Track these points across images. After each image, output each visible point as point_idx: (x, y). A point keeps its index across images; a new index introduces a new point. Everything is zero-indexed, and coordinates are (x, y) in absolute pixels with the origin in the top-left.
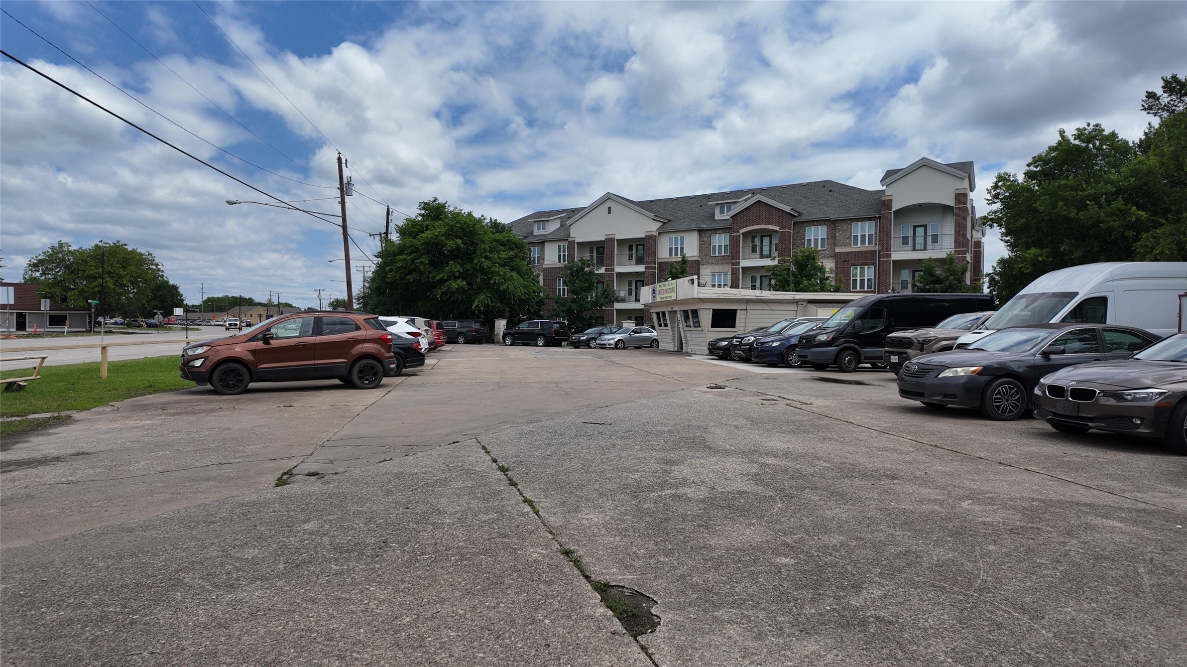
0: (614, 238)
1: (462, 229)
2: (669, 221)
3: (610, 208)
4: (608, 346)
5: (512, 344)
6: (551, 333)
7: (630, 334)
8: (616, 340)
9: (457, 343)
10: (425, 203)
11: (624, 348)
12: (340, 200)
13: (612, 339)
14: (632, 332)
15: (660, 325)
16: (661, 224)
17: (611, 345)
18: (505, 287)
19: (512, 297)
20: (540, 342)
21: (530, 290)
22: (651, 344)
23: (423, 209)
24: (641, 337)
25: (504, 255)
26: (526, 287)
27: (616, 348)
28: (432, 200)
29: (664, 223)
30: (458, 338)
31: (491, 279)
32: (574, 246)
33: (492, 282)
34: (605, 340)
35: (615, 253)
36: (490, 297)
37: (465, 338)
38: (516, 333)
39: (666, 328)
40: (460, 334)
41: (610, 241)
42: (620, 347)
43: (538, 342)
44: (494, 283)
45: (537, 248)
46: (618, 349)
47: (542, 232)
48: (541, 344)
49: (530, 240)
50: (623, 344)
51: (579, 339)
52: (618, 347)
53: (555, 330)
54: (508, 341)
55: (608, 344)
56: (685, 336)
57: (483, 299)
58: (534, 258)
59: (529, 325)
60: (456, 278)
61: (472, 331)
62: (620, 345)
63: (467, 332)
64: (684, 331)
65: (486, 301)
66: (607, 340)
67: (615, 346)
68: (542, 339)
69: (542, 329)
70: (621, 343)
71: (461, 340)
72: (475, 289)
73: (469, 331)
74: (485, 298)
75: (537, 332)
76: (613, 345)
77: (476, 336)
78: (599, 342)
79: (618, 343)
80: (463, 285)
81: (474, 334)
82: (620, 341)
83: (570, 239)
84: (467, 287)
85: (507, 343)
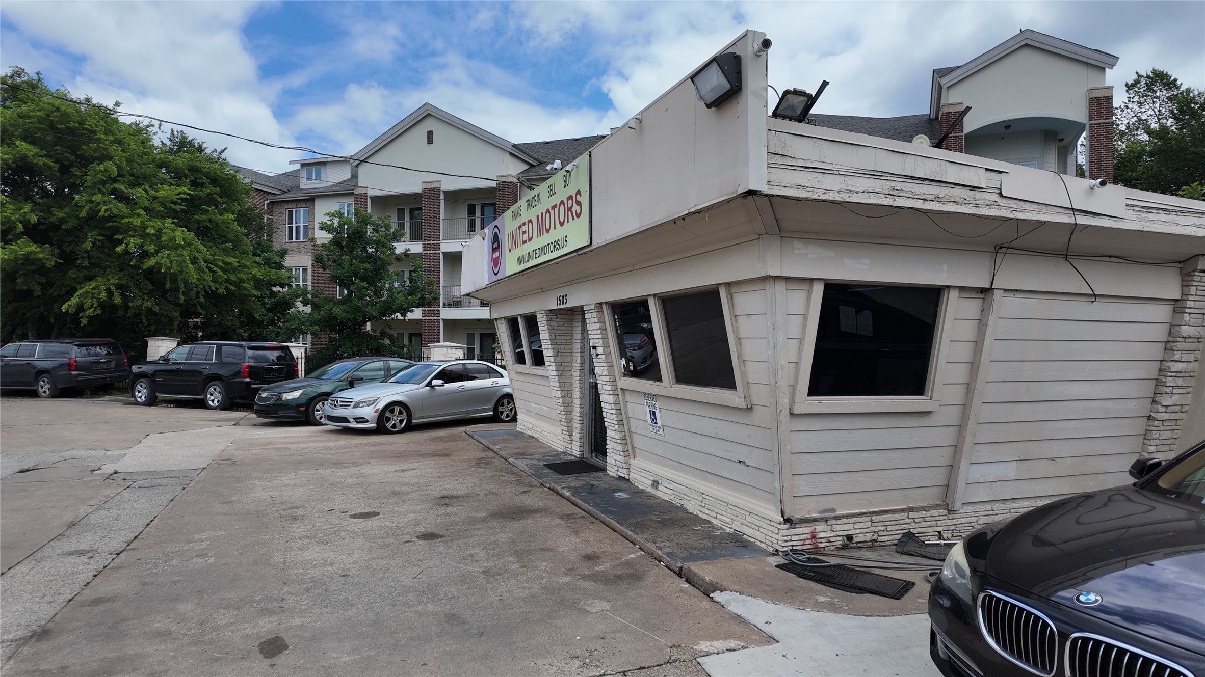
0: (439, 189)
1: (52, 126)
2: (541, 163)
3: (430, 134)
4: (354, 425)
5: (151, 402)
6: (237, 374)
7: (429, 384)
8: (381, 405)
9: (34, 394)
11: (410, 428)
13: (369, 403)
14: (436, 377)
15: (520, 359)
16: (526, 167)
17: (362, 419)
18: (151, 262)
19: (182, 285)
20: (214, 396)
21: (245, 277)
22: (495, 409)
24: (465, 391)
25: (166, 192)
26: (228, 268)
27: (381, 428)
29: (532, 166)
30: (37, 382)
31: (120, 242)
32: (366, 203)
33: (119, 249)
34: (346, 404)
35: (442, 216)
36: (119, 287)
37: (53, 383)
38: (157, 374)
39: (538, 370)
40: (41, 372)
41: (431, 194)
42: (394, 426)
43: (209, 396)
44: (126, 252)
45: (302, 209)
46: (387, 432)
47: (314, 184)
48: (216, 402)
49: (290, 196)
50: (404, 416)
51: (280, 398)
52: (389, 425)
53: (249, 367)
54: (141, 393)
55: (354, 419)
56: (619, 411)
57: (94, 289)
58: (298, 228)
59: (190, 355)
60: (18, 237)
61: (69, 366)
62: (395, 418)
63: (54, 369)
64: (616, 393)
65: (103, 295)
66: (352, 404)
67: (377, 423)
68: (218, 389)
69: (221, 363)
70: (400, 413)
71: (44, 387)
72: (85, 267)
73: (61, 366)
74: (103, 287)
75: (206, 372)
76: (368, 421)
77: (82, 378)
78: (323, 409)
79: (388, 414)
80: (29, 253)
81: (73, 373)
82: (396, 407)
83: (357, 191)
84: (47, 259)
85: (139, 400)
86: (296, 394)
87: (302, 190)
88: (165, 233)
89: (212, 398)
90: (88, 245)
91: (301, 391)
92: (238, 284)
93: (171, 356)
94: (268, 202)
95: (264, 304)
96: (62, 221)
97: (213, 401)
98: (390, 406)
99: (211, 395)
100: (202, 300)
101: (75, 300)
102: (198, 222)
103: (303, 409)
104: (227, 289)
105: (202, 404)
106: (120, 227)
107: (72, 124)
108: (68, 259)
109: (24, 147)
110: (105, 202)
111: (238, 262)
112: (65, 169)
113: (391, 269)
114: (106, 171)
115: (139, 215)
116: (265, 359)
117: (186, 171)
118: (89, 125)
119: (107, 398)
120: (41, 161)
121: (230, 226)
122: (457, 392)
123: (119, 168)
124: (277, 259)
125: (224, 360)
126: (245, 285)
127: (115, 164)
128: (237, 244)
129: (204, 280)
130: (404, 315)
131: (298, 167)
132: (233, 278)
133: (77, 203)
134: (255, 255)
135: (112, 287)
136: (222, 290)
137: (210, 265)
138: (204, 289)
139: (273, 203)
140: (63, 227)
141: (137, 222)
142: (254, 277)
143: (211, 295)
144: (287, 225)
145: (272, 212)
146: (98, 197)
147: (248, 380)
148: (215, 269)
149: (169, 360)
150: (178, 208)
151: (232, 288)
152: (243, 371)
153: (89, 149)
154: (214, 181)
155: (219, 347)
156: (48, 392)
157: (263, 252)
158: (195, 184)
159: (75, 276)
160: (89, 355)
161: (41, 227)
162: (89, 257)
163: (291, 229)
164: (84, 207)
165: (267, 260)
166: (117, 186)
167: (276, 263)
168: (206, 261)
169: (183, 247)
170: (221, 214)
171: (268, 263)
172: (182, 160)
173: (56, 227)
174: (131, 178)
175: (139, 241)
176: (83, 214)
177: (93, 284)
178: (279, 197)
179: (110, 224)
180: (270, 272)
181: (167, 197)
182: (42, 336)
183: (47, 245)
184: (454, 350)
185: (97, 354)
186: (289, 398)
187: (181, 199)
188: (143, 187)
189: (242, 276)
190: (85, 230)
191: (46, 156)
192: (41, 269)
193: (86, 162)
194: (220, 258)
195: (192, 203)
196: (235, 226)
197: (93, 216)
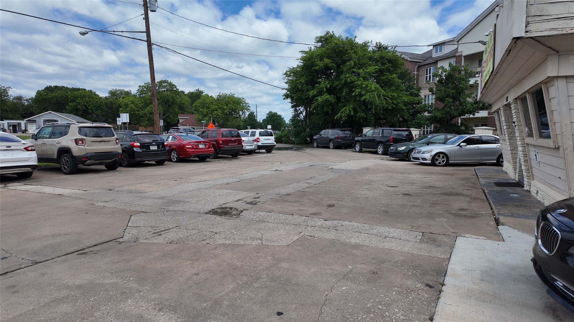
5: (361, 151)
6: (388, 141)
7: (459, 145)
8: (433, 153)
9: (329, 148)
10: (321, 37)
11: (448, 165)
12: (144, 16)
13: (428, 152)
14: (463, 142)
17: (424, 159)
18: (363, 98)
19: (374, 106)
21: (400, 101)
22: (498, 159)
23: (318, 42)
24: (479, 149)
25: (371, 69)
26: (393, 98)
27: (433, 163)
28: (325, 33)
30: (330, 143)
31: (354, 91)
32: (461, 60)
33: (353, 94)
34: (419, 152)
36: (353, 108)
37: (334, 144)
38: (362, 141)
40: (331, 140)
42: (440, 163)
43: (378, 149)
44: (355, 95)
45: (432, 67)
46: (436, 165)
47: (439, 54)
48: (381, 152)
49: (427, 62)
50: (445, 159)
51: (397, 150)
52: (437, 163)
53: (393, 138)
54: (358, 148)
55: (422, 158)
56: (525, 155)
57: (345, 110)
58: (430, 76)
59: (373, 133)
60: (324, 93)
61: (338, 138)
62: (440, 159)
63: (334, 139)
64: (524, 145)
65: (348, 112)
66: (421, 152)
67: (431, 161)
68: (382, 147)
69: (383, 136)
70: (443, 157)
71: (331, 145)
72: (344, 102)
73: (336, 138)
74: (348, 109)
75: (378, 140)
76: (427, 160)
77: (341, 142)
78: (414, 155)
79: (437, 157)
80: (327, 98)
81: (339, 140)
82: (441, 155)
83: (457, 55)
84: (332, 100)
85: (357, 150)
86: (403, 148)
87: (433, 58)
88: (369, 86)
89: (380, 150)
90: (344, 94)
91: (405, 147)
92: (396, 105)
93: (367, 134)
94: (417, 66)
95: (409, 112)
96: (337, 85)
97: (380, 151)
98: (438, 154)
99: (379, 149)
100: (382, 112)
101: (339, 114)
102: (383, 80)
103: (406, 154)
104: (392, 107)
105: (376, 153)
106: (354, 86)
107: (340, 49)
108: (338, 99)
109: (326, 60)
110: (350, 77)
111: (397, 95)
112: (338, 67)
113: (467, 92)
114: (350, 65)
115: (361, 80)
116: (401, 135)
117: (379, 59)
118: (346, 48)
119: (349, 150)
120: (331, 65)
121: (395, 80)
122: (475, 149)
123: (355, 62)
124: (416, 92)
125: (384, 135)
126: (400, 104)
127: (353, 61)
128: (398, 87)
129: (383, 104)
130: (474, 115)
131: (431, 48)
132: (395, 102)
133: (341, 78)
134: (406, 91)
135: (351, 109)
136: (390, 108)
137: (386, 98)
138: (383, 107)
139: (419, 66)
140: (337, 88)
141: (359, 83)
142: (404, 101)
143: (386, 110)
144: (425, 76)
145: (419, 71)
146: (347, 75)
147: (392, 143)
148: (388, 99)
149: (366, 135)
150: (375, 75)
151: (394, 106)
152: (390, 140)
153: (345, 57)
154: (390, 61)
155: (383, 130)
156: (332, 147)
157: (410, 89)
158: (383, 64)
159: (340, 105)
160: (345, 134)
161: (332, 89)
162: (345, 98)
163: (427, 77)
164: (343, 80)
165: (412, 93)
166: (354, 70)
167: (416, 94)
168: (383, 95)
169: (375, 91)
170: (392, 75)
171: (411, 94)
172: (377, 55)
173: (335, 88)
174: (359, 66)
175: (359, 90)
176: (343, 82)
177: (345, 108)
178: (422, 63)
179: (351, 85)
180: (411, 98)
181: (370, 71)
182: (333, 127)
183: (332, 95)
184: (487, 131)
185: (347, 134)
186: (401, 149)
187: (376, 71)
188: (363, 68)
189: (399, 101)
190: (344, 88)
191: (333, 62)
192: (331, 104)
193: (344, 62)
194: (390, 94)
195: (381, 72)
196: (397, 79)
197: (346, 83)
